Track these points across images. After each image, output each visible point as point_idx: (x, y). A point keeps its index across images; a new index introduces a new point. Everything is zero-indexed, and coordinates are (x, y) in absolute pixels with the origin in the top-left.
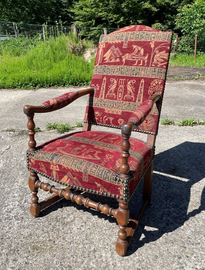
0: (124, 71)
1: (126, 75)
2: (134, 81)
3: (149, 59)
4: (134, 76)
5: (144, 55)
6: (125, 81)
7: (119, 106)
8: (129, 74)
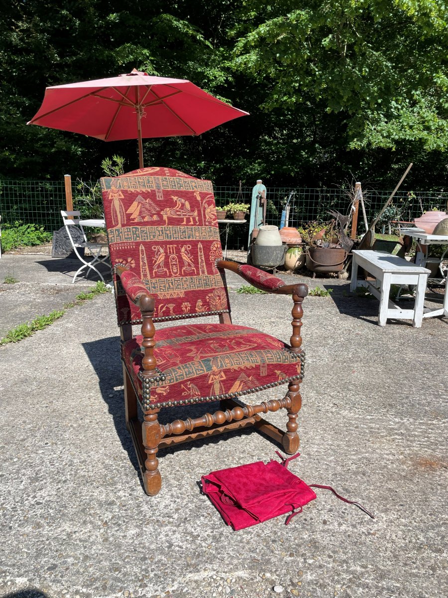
0: (170, 233)
1: (175, 239)
2: (189, 247)
3: (199, 215)
4: (187, 239)
5: (193, 211)
6: (175, 247)
7: (178, 285)
8: (179, 237)
